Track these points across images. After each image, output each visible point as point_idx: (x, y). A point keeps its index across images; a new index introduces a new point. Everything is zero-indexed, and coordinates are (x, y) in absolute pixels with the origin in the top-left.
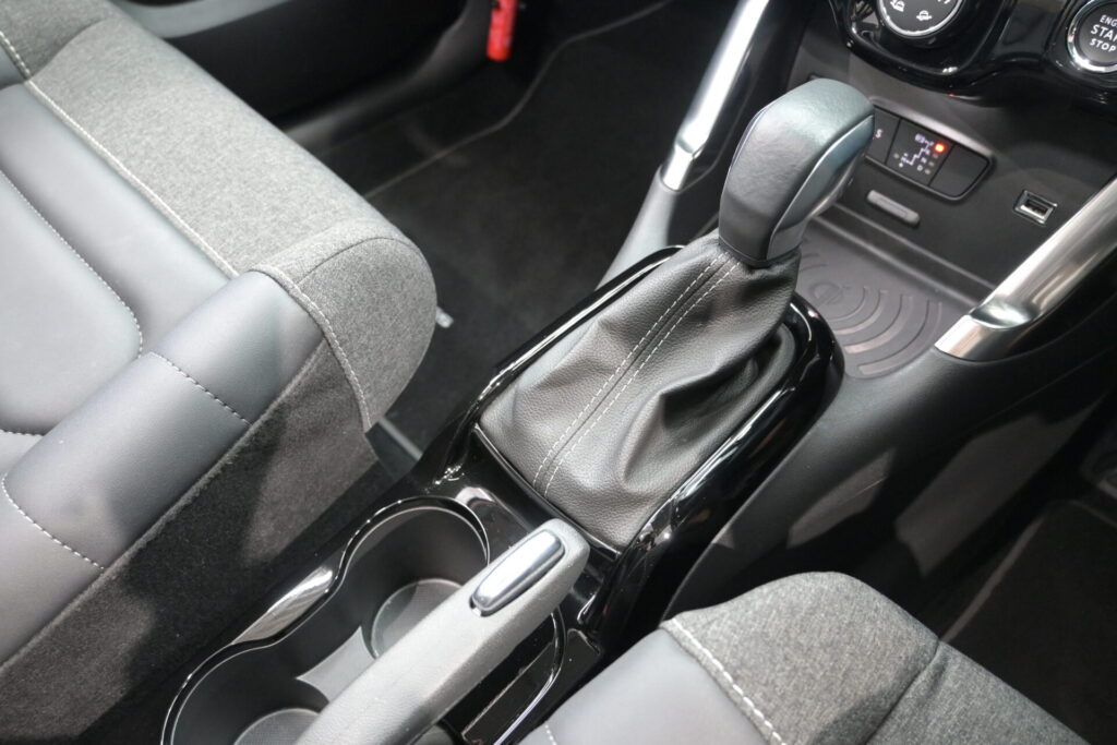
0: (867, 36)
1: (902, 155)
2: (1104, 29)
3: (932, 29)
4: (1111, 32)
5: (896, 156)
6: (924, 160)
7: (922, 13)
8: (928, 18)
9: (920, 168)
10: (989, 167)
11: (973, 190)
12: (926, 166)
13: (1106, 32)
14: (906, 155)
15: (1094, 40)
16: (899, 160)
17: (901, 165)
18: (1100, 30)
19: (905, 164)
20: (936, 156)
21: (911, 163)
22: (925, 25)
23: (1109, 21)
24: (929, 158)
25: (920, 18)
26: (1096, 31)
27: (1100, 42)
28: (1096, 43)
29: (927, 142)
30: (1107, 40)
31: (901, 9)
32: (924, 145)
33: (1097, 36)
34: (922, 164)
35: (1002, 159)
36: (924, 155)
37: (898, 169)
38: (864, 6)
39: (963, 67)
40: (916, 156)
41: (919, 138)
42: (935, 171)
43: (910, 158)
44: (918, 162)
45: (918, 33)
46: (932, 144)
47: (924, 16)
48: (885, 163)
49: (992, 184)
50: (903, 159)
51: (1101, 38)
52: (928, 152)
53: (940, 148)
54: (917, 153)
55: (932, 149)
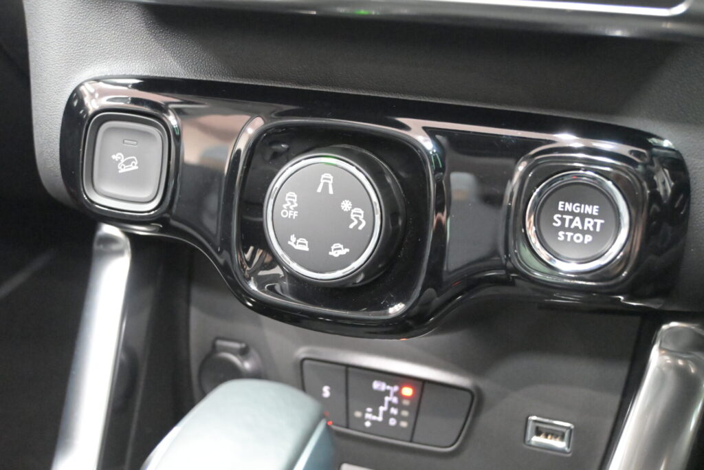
0: (272, 289)
1: (364, 412)
2: (568, 218)
3: (356, 265)
4: (577, 219)
5: (358, 414)
6: (394, 411)
7: (333, 247)
8: (344, 251)
9: (392, 422)
10: (476, 401)
11: (467, 433)
12: (399, 418)
13: (571, 221)
14: (369, 410)
15: (561, 233)
16: (363, 420)
17: (368, 424)
18: (563, 220)
19: (373, 422)
20: (406, 403)
21: (380, 419)
22: (343, 262)
23: (569, 207)
24: (400, 406)
25: (333, 253)
26: (559, 223)
27: (569, 234)
28: (566, 236)
29: (389, 387)
30: (576, 230)
31: (306, 248)
32: (387, 393)
33: (562, 228)
34: (393, 416)
35: (486, 385)
36: (391, 404)
37: (366, 430)
38: (254, 253)
39: (410, 303)
40: (382, 409)
41: (377, 385)
42: (413, 421)
43: (376, 413)
44: (387, 415)
45: (339, 274)
46: (396, 388)
47: (338, 251)
48: (347, 427)
49: (487, 419)
50: (368, 416)
51: (569, 229)
52: (395, 400)
53: (407, 391)
54: (383, 404)
55: (398, 394)
